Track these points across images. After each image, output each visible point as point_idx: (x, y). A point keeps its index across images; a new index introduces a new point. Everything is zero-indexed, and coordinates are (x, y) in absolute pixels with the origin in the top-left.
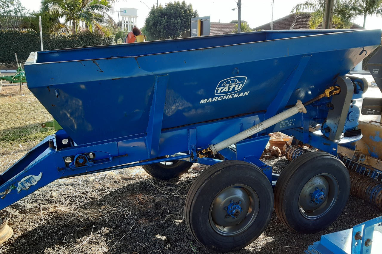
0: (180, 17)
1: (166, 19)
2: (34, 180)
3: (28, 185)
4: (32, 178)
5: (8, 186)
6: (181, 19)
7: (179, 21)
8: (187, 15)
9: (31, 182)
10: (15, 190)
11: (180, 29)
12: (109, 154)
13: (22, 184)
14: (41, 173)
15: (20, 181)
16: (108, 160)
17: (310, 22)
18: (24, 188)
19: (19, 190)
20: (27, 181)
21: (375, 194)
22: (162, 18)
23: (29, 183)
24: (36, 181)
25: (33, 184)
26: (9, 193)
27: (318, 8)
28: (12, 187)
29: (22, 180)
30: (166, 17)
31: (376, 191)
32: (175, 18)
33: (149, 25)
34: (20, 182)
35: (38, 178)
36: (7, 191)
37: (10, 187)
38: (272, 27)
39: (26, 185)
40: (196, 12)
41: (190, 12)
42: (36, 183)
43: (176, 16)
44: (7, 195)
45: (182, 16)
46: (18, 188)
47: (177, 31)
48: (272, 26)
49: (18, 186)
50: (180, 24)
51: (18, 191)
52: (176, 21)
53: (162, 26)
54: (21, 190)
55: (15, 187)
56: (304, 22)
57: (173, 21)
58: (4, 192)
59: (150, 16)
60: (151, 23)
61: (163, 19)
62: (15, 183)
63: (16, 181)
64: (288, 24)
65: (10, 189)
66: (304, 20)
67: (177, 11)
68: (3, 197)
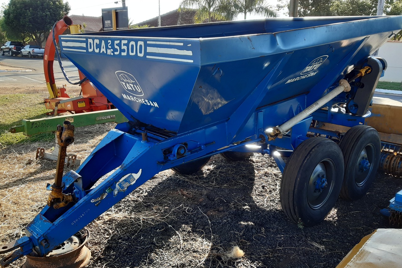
0: (49, 10)
1: (31, 11)
2: (133, 178)
3: (126, 185)
4: (131, 177)
5: (104, 190)
6: (49, 12)
7: (48, 13)
8: (57, 7)
9: (130, 182)
10: (111, 193)
11: (50, 23)
12: (199, 143)
13: (120, 185)
14: (141, 170)
15: (118, 181)
16: (201, 149)
17: (196, 18)
18: (122, 190)
19: (116, 192)
20: (125, 180)
21: (383, 161)
22: (26, 10)
23: (128, 182)
24: (135, 179)
25: (131, 184)
26: (104, 197)
27: (204, 5)
28: (109, 190)
29: (121, 181)
30: (31, 9)
31: (383, 158)
32: (43, 10)
33: (9, 18)
34: (118, 183)
35: (137, 176)
36: (103, 196)
37: (106, 191)
38: (160, 23)
39: (124, 185)
40: (67, 4)
41: (60, 4)
42: (134, 182)
43: (43, 8)
44: (102, 200)
45: (51, 8)
46: (115, 190)
47: (46, 25)
48: (160, 21)
49: (115, 187)
50: (50, 17)
51: (115, 194)
52: (44, 14)
53: (27, 20)
54: (118, 192)
55: (111, 190)
56: (189, 18)
57: (40, 13)
58: (99, 197)
59: (10, 7)
60: (11, 15)
61: (28, 11)
62: (112, 185)
63: (114, 182)
64: (174, 20)
65: (106, 192)
66: (188, 16)
67: (45, 2)
68: (97, 203)
